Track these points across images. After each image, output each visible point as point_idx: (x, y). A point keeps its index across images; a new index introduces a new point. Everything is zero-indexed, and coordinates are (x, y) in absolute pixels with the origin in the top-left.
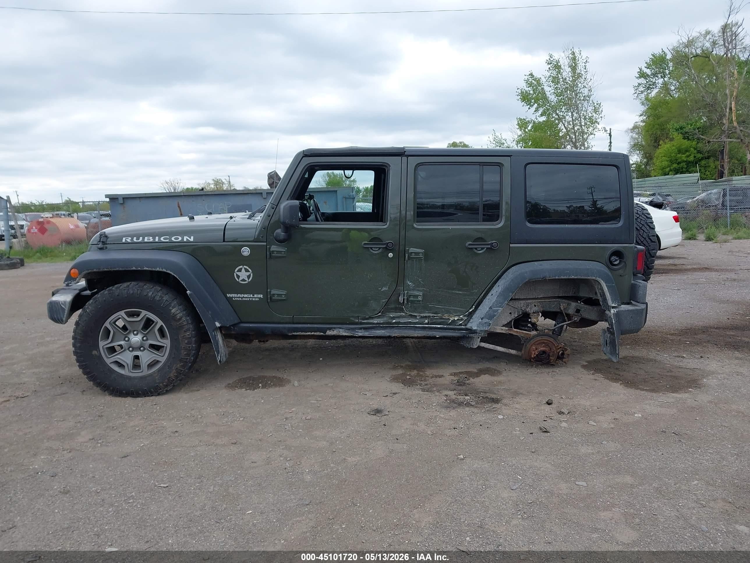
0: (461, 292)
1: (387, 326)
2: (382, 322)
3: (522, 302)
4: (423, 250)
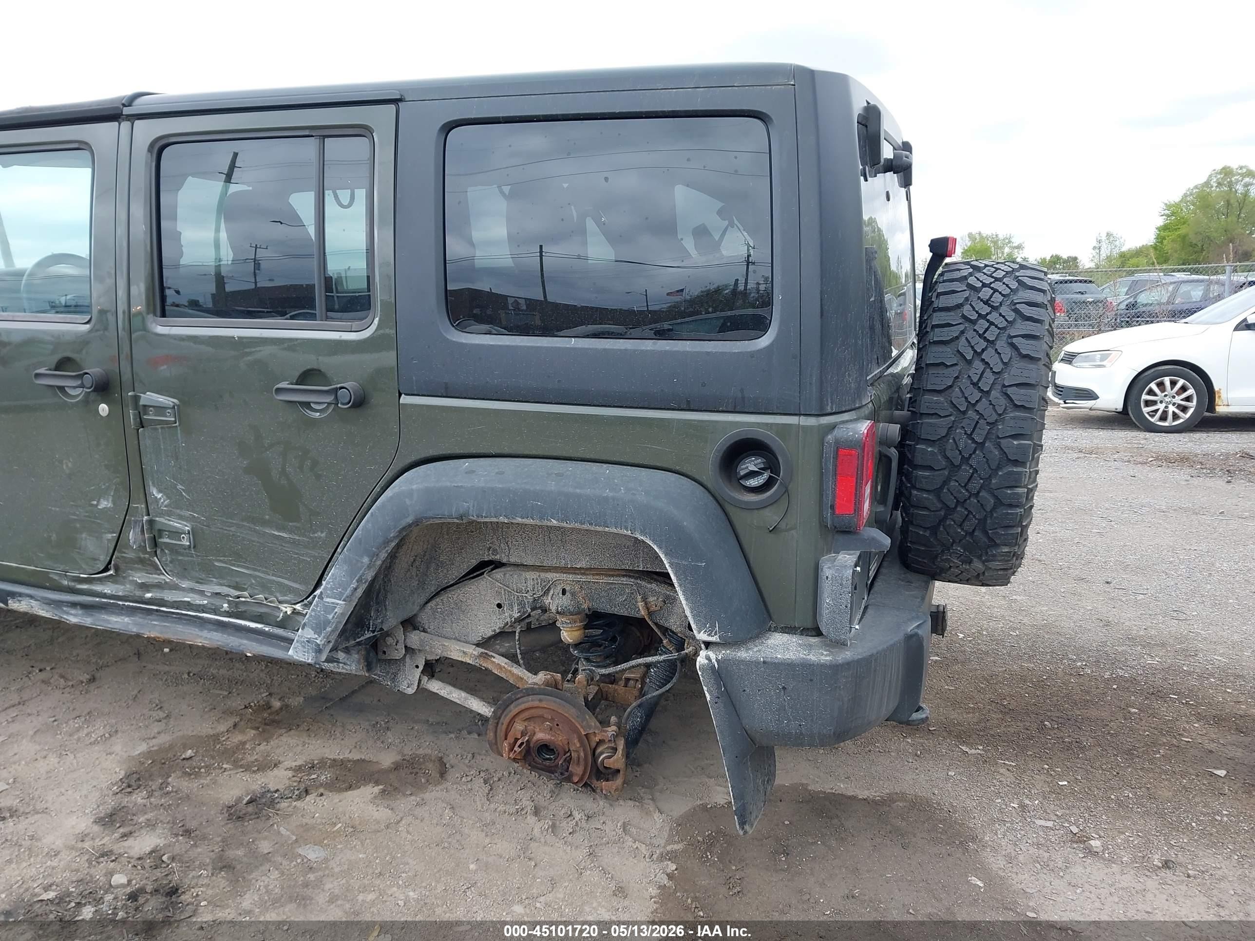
0: (284, 535)
1: (132, 607)
2: (120, 594)
3: (531, 575)
4: (175, 401)
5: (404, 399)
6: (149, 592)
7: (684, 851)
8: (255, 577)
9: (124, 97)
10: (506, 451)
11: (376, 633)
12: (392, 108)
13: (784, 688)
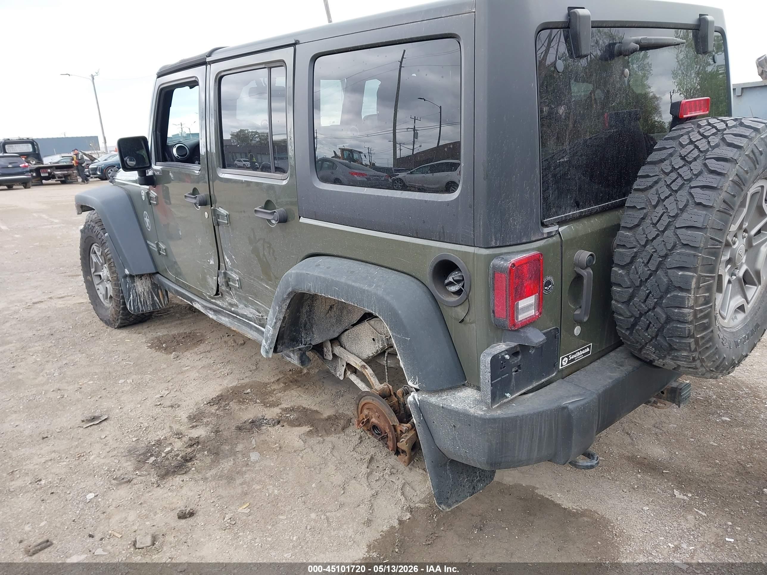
1: (228, 314)
2: (224, 306)
4: (227, 213)
5: (302, 220)
6: (233, 307)
7: (424, 509)
8: (263, 307)
9: (206, 53)
10: (340, 254)
11: (307, 346)
12: (292, 49)
13: (454, 426)
